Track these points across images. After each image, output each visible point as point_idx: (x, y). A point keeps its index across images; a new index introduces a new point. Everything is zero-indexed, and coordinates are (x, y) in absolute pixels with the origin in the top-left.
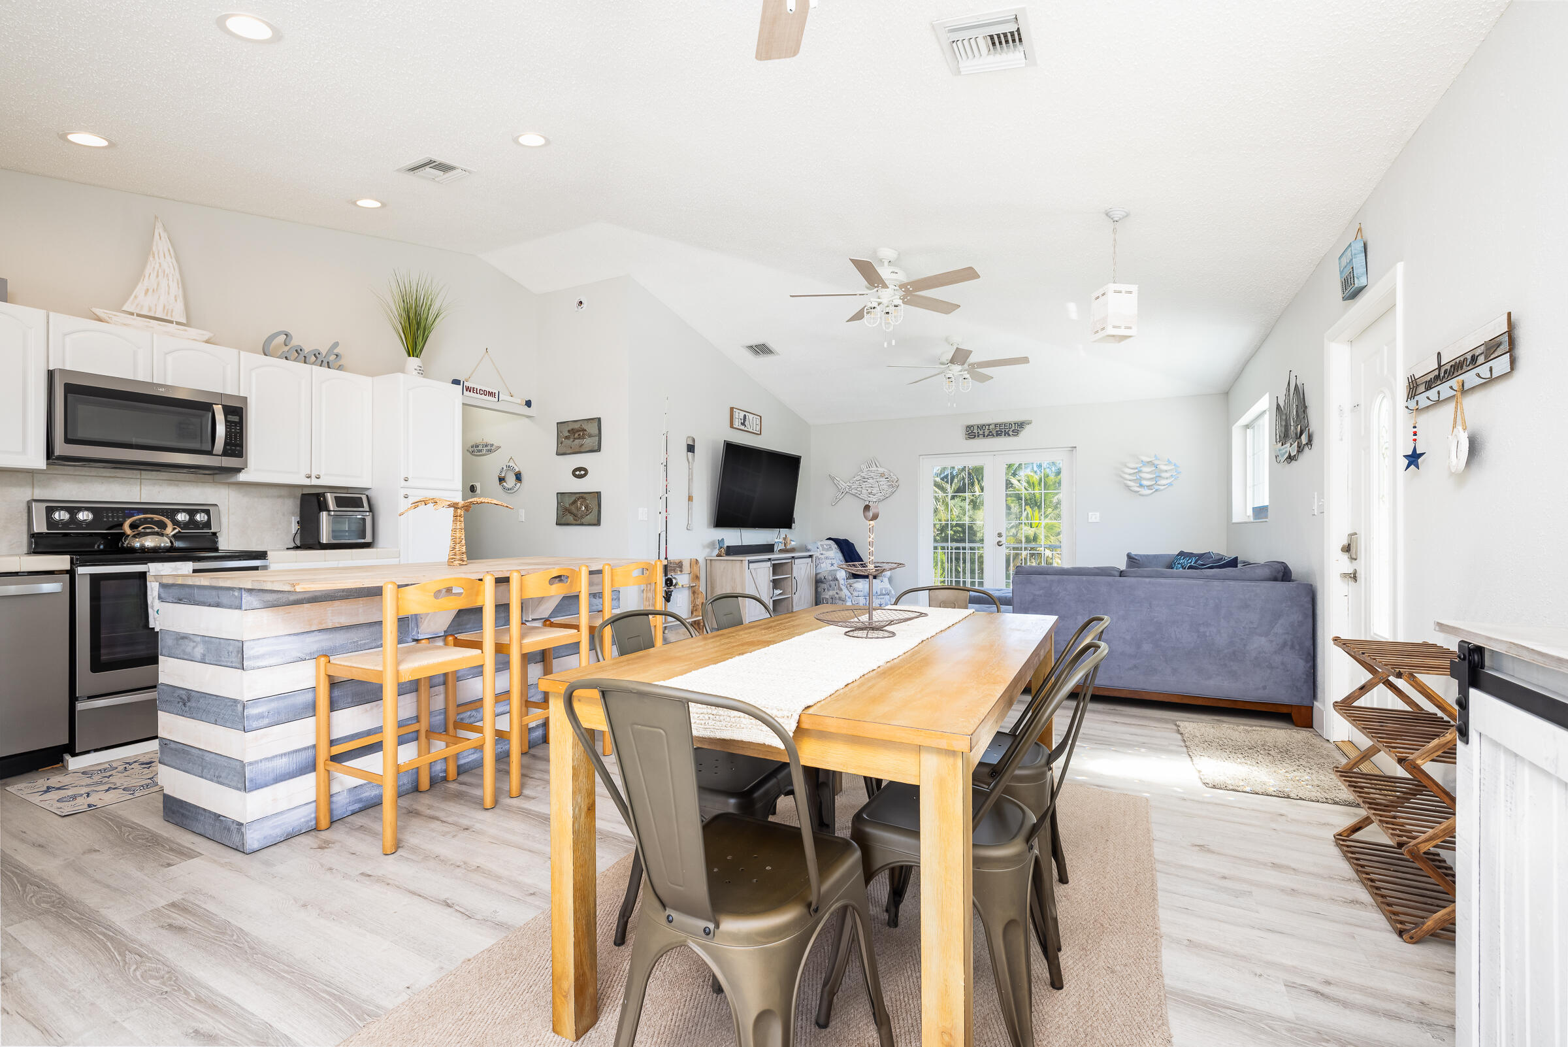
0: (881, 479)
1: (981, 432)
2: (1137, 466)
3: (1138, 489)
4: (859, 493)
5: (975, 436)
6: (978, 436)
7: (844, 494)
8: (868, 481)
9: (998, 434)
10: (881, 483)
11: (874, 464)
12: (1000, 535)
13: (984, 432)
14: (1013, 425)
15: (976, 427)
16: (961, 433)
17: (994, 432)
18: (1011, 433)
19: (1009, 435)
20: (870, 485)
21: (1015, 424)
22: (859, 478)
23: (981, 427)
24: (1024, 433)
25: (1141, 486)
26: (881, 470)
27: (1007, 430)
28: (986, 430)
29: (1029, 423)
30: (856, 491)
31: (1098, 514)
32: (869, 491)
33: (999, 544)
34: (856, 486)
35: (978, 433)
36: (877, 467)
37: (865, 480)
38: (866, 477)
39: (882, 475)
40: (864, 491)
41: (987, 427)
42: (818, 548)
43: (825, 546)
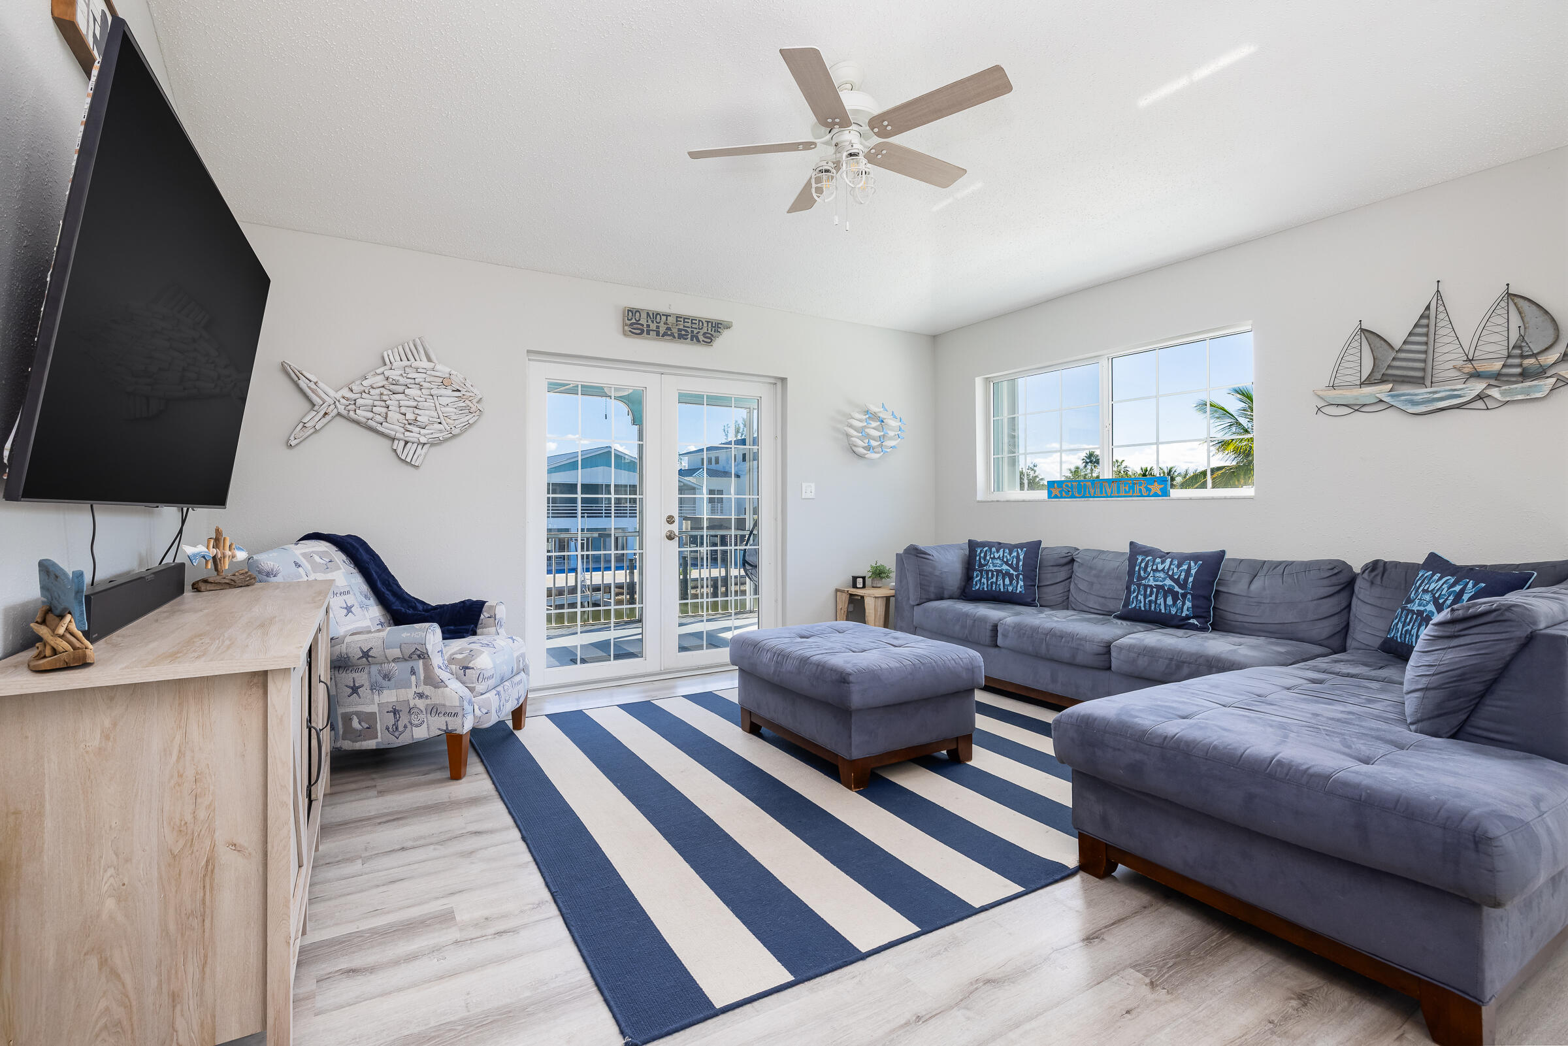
0: (443, 391)
1: (653, 326)
2: (863, 417)
4: (379, 419)
5: (642, 331)
6: (648, 333)
7: (328, 418)
8: (407, 391)
9: (682, 336)
10: (444, 401)
11: (422, 352)
12: (670, 520)
13: (658, 327)
14: (705, 325)
15: (644, 315)
16: (617, 320)
17: (675, 330)
18: (701, 338)
19: (698, 341)
20: (414, 404)
21: (708, 322)
22: (379, 381)
23: (654, 316)
24: (722, 341)
25: (868, 446)
26: (443, 369)
27: (696, 331)
28: (662, 323)
29: (728, 327)
30: (370, 415)
31: (813, 485)
32: (410, 416)
33: (670, 537)
34: (370, 402)
35: (648, 326)
36: (429, 360)
37: (393, 387)
38: (402, 380)
39: (444, 383)
40: (394, 416)
41: (664, 318)
42: (298, 565)
43: (317, 559)
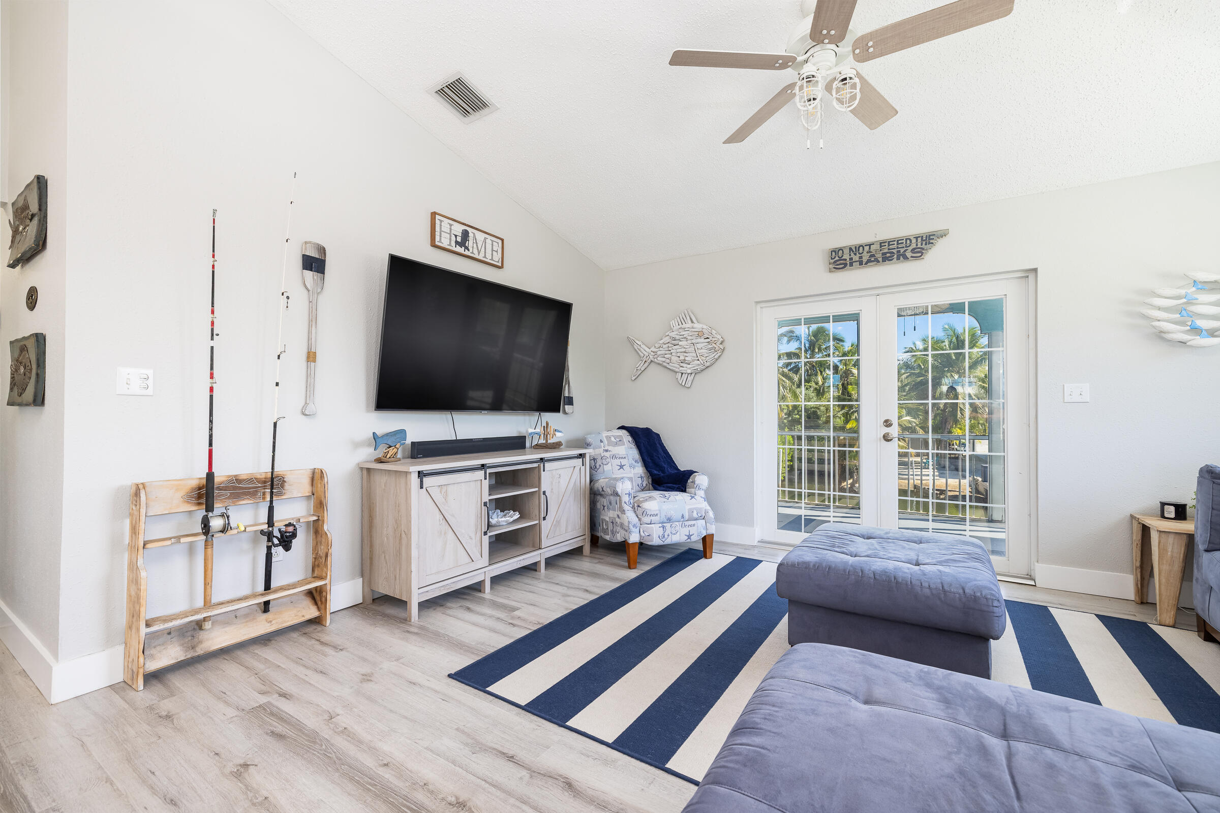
0: (699, 340)
1: (856, 258)
2: (1182, 292)
3: (1185, 337)
4: (668, 361)
5: (845, 265)
6: (851, 265)
7: (647, 364)
8: (680, 343)
9: (886, 258)
10: (699, 346)
11: (688, 318)
12: (888, 423)
13: (860, 257)
14: (914, 241)
15: (847, 251)
16: (820, 263)
17: (879, 256)
18: (909, 254)
19: (906, 258)
20: (684, 350)
21: (917, 238)
22: (667, 339)
23: (855, 249)
24: (934, 254)
25: (1196, 330)
26: (698, 326)
27: (902, 250)
28: (865, 252)
29: (943, 234)
30: (664, 359)
32: (682, 358)
33: (887, 438)
34: (663, 352)
35: (851, 259)
36: (692, 322)
37: (674, 342)
38: (678, 337)
39: (700, 334)
40: (674, 359)
41: (867, 248)
42: (601, 441)
43: (613, 439)
